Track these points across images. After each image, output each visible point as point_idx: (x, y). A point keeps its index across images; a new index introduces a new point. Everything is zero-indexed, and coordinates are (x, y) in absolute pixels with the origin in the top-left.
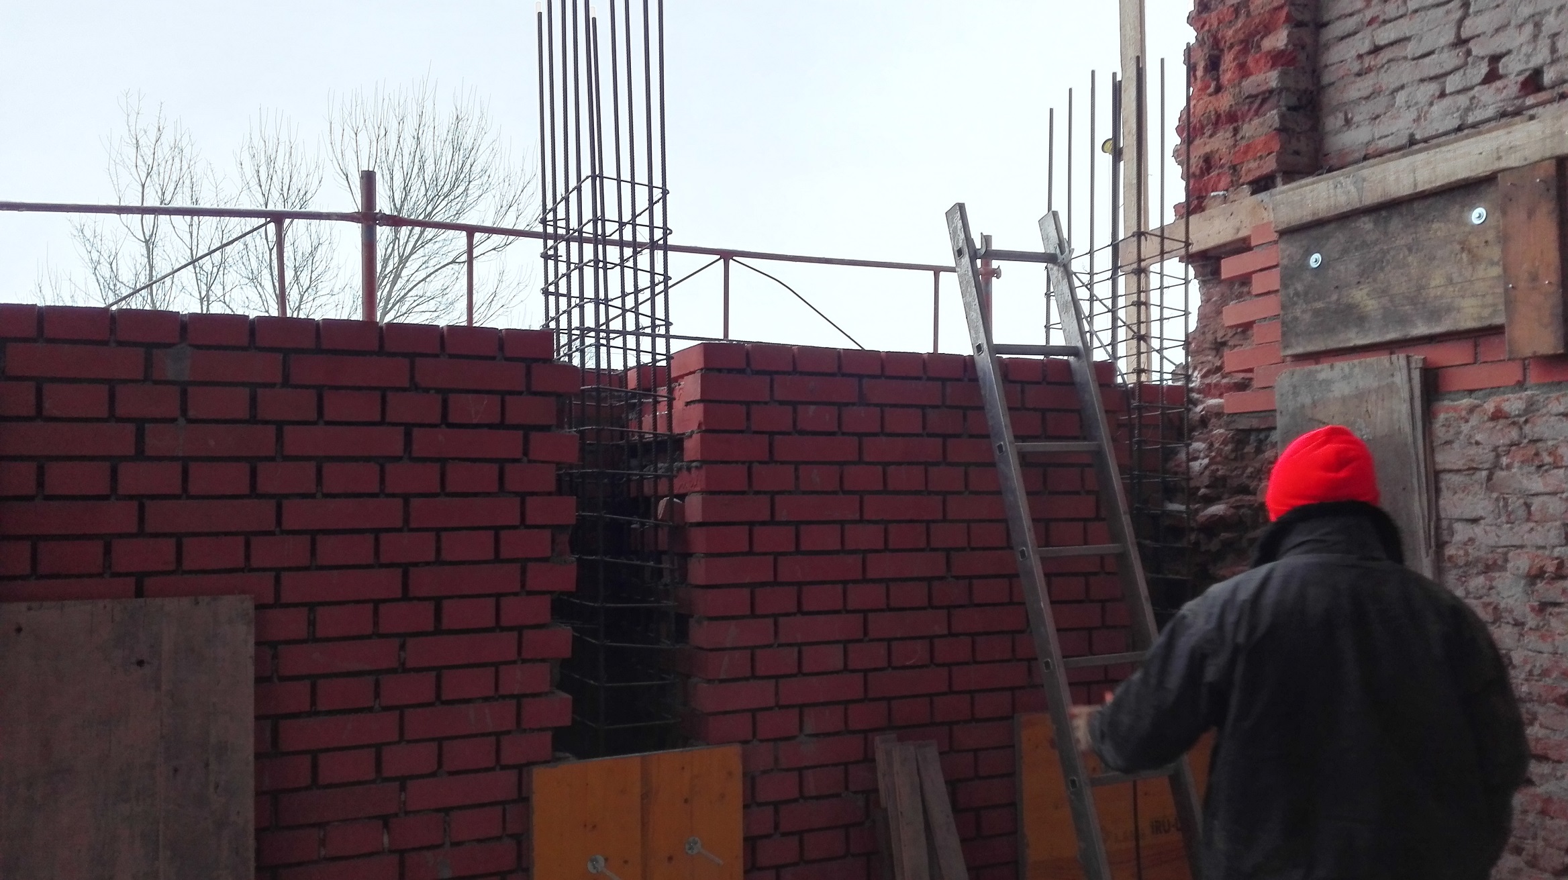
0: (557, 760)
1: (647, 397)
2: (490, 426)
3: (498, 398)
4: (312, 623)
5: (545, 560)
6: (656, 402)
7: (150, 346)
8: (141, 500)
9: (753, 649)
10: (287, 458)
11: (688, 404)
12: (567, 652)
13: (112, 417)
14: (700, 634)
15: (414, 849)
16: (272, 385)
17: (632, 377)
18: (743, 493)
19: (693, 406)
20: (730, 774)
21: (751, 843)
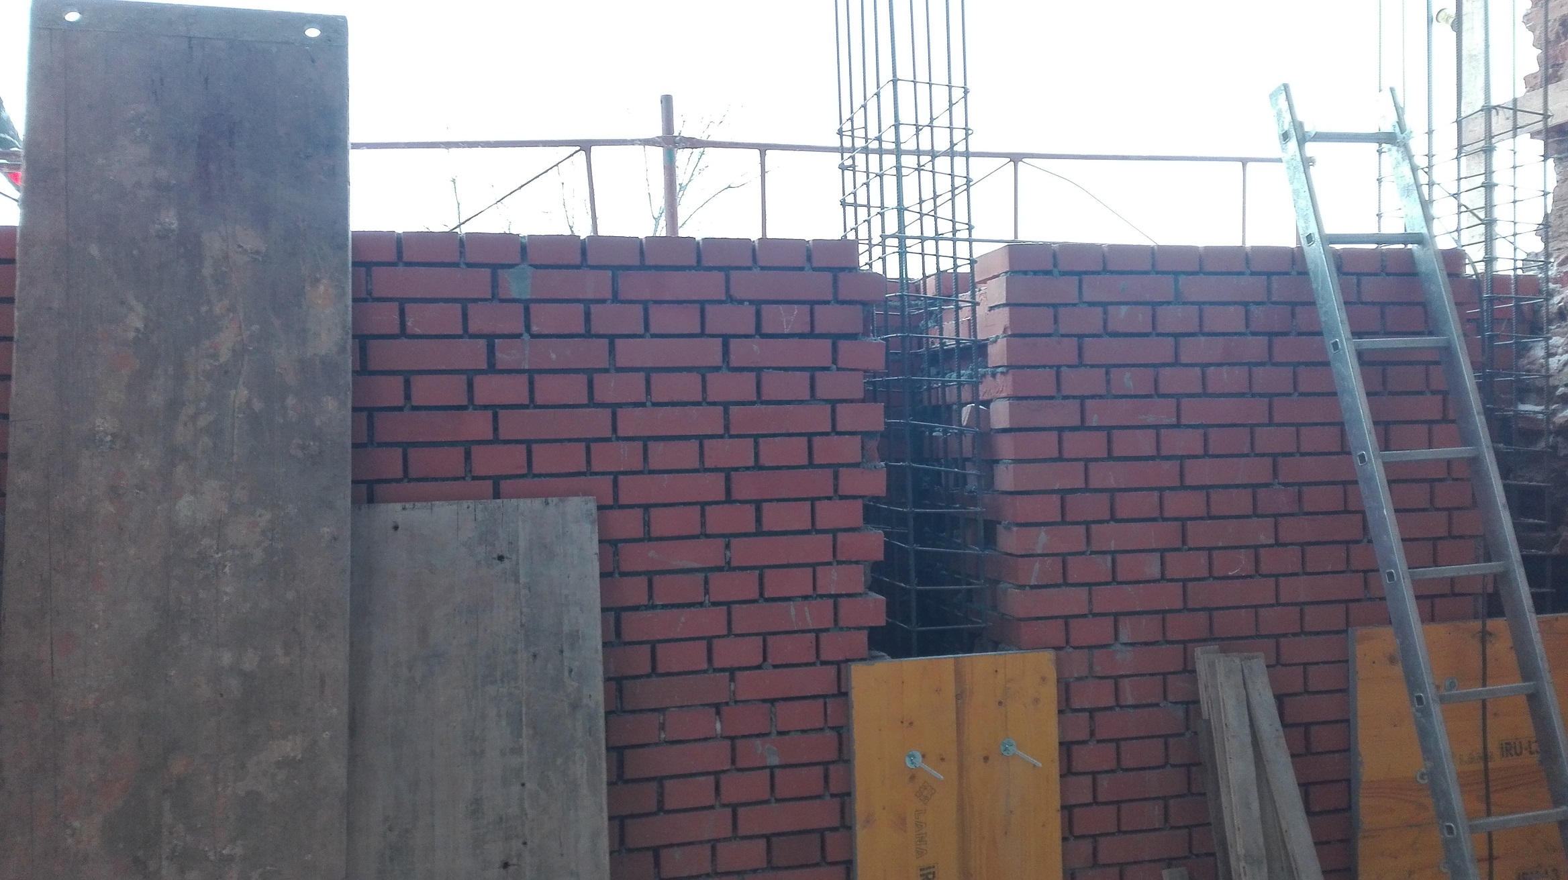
0: (873, 658)
1: (947, 302)
2: (801, 336)
3: (807, 308)
4: (647, 524)
5: (857, 465)
6: (958, 308)
7: (495, 268)
8: (494, 409)
9: (1064, 556)
10: (620, 370)
11: (991, 308)
12: (880, 556)
13: (466, 334)
14: (1009, 540)
15: (744, 736)
16: (603, 301)
17: (931, 283)
18: (1051, 398)
19: (997, 310)
20: (1043, 679)
21: (1066, 747)
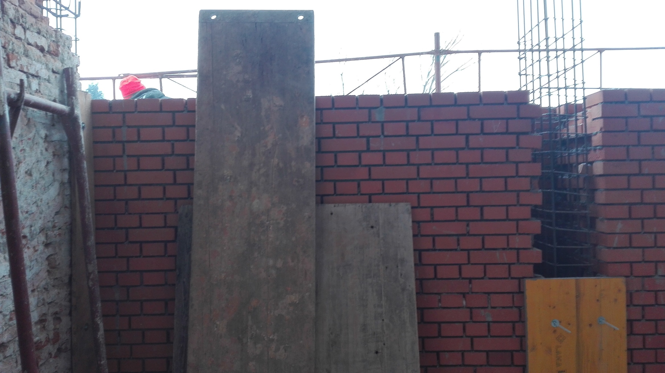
0: (536, 277)
1: (571, 117)
2: (502, 133)
3: (505, 121)
4: (432, 215)
5: (528, 191)
6: (577, 120)
7: (370, 109)
8: (369, 166)
9: (630, 234)
10: (420, 150)
11: (594, 119)
12: (539, 231)
13: (359, 136)
14: (602, 226)
15: (476, 308)
16: (413, 121)
17: (562, 109)
18: (624, 160)
19: (597, 120)
20: (619, 291)
21: (630, 322)
